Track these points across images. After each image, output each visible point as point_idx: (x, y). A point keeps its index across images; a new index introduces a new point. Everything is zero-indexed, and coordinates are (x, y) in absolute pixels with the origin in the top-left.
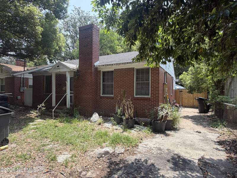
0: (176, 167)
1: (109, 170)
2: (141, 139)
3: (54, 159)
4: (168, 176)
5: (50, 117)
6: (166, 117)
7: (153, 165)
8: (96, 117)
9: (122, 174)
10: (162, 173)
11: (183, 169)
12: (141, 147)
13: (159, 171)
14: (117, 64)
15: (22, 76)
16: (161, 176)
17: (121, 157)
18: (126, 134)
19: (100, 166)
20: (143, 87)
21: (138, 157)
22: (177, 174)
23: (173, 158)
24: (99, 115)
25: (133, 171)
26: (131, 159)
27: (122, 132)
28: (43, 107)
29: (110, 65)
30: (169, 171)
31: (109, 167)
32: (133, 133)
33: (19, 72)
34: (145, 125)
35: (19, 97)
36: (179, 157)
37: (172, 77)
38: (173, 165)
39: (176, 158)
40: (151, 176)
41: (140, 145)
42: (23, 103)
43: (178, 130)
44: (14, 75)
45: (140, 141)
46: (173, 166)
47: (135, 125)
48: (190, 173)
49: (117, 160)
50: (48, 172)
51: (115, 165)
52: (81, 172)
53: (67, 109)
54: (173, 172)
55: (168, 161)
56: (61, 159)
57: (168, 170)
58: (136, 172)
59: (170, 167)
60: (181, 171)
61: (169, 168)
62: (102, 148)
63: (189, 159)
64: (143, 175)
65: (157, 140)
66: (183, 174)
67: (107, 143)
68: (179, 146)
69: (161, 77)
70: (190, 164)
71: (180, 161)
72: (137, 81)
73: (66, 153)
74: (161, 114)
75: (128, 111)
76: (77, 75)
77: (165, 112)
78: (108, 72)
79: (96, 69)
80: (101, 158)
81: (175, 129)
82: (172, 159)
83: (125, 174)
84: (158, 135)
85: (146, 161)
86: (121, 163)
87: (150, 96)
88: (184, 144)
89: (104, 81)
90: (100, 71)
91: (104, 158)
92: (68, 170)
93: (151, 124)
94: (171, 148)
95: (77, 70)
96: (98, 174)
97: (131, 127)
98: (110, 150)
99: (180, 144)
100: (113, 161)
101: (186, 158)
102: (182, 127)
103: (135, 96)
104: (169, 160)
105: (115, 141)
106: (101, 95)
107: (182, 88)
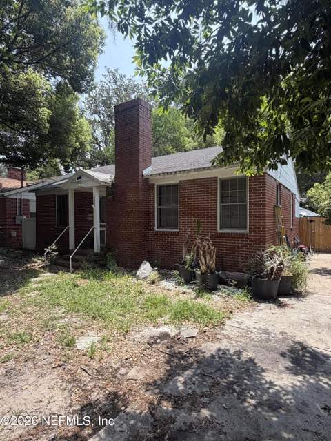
0: (298, 368)
1: (169, 368)
2: (231, 312)
3: (71, 344)
4: (281, 385)
5: (66, 268)
6: (280, 270)
7: (251, 361)
8: (146, 269)
9: (193, 376)
10: (269, 377)
11: (311, 373)
12: (229, 328)
13: (263, 374)
14: (184, 171)
15: (19, 197)
16: (267, 383)
17: (192, 344)
18: (201, 301)
19: (152, 360)
20: (234, 214)
21: (224, 344)
22: (299, 381)
23: (292, 350)
24: (153, 266)
25: (213, 371)
26: (209, 348)
27: (195, 298)
28: (53, 250)
29: (171, 173)
30: (283, 375)
31: (168, 362)
32: (216, 301)
33: (14, 189)
34: (237, 286)
35: (14, 234)
36: (304, 348)
37: (293, 194)
38: (292, 362)
39: (299, 351)
40: (248, 383)
41: (228, 322)
42: (21, 244)
43: (305, 296)
44: (6, 194)
45: (228, 315)
46: (292, 365)
47: (219, 286)
48: (326, 380)
49: (184, 349)
50: (60, 366)
51: (179, 360)
52: (118, 368)
53: (95, 254)
54: (292, 376)
55: (283, 355)
56: (83, 343)
57: (281, 372)
58: (219, 373)
59: (286, 368)
60: (307, 376)
61: (284, 369)
62: (156, 326)
63: (325, 352)
64: (232, 379)
65: (260, 314)
66: (312, 381)
67: (166, 318)
68: (305, 327)
69: (270, 194)
70: (325, 362)
71: (307, 357)
72: (222, 202)
73: (92, 333)
74: (270, 264)
75: (205, 259)
76: (112, 193)
77: (277, 260)
78: (168, 186)
79: (146, 180)
80: (154, 345)
81: (298, 295)
82: (290, 351)
83: (197, 375)
84: (263, 305)
85: (239, 354)
86: (192, 355)
87: (247, 231)
88: (314, 323)
89: (160, 204)
90: (154, 185)
91: (160, 345)
92: (95, 364)
93: (249, 284)
94: (290, 331)
95: (113, 184)
96: (148, 373)
97: (212, 289)
98: (171, 330)
99: (306, 323)
100: (177, 351)
101: (319, 351)
102: (312, 291)
103: (219, 231)
104: (285, 353)
105: (181, 315)
106: (156, 229)
107: (313, 214)
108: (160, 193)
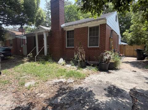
0: (110, 94)
1: (57, 94)
2: (89, 74)
3: (23, 84)
4: (101, 101)
6: (109, 59)
7: (91, 91)
9: (66, 97)
11: (115, 96)
12: (87, 80)
13: (95, 96)
15: (21, 38)
16: (95, 100)
17: (70, 85)
19: (52, 91)
20: (94, 40)
21: (83, 85)
22: (109, 100)
23: (109, 88)
25: (74, 95)
26: (76, 87)
27: (77, 70)
28: (31, 55)
30: (103, 97)
31: (58, 91)
33: (19, 35)
34: (93, 66)
35: (20, 51)
36: (114, 87)
37: (118, 35)
38: (108, 92)
39: (112, 88)
40: (88, 100)
41: (87, 78)
43: (119, 70)
44: (17, 37)
45: (88, 75)
46: (108, 93)
47: (87, 66)
48: (120, 99)
49: (65, 87)
50: (15, 92)
51: (63, 91)
52: (37, 93)
54: (107, 98)
55: (105, 89)
56: (27, 85)
57: (103, 96)
58: (77, 96)
59: (105, 94)
60: (113, 97)
61: (104, 95)
62: (59, 79)
63: (123, 89)
64: (81, 98)
65: (100, 75)
66: (115, 100)
67: (63, 76)
68: (116, 80)
70: (122, 92)
71: (115, 90)
72: (90, 36)
73: (33, 81)
75: (81, 56)
76: (51, 34)
77: (108, 56)
78: (70, 31)
79: (62, 29)
80: (55, 85)
81: (116, 69)
82: (108, 88)
83: (67, 96)
84: (102, 73)
85: (87, 89)
86: (68, 89)
87: (99, 47)
88: (121, 79)
89: (68, 37)
90: (65, 31)
91: (58, 85)
92: (29, 92)
93: (98, 65)
94: (110, 81)
95: (51, 31)
96: (48, 95)
97: (83, 67)
98: (64, 80)
99: (118, 78)
100: (63, 88)
101: (120, 88)
102: (122, 68)
103: (88, 47)
104: (106, 89)
105: (69, 75)
106: (66, 47)
108: (68, 34)
